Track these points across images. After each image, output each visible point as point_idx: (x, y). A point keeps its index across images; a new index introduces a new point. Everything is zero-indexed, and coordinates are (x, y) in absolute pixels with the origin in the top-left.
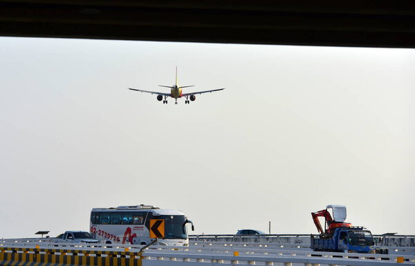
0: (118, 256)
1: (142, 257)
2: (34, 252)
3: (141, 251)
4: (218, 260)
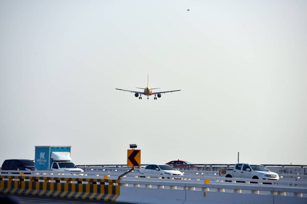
0: (98, 183)
1: (120, 184)
2: (19, 180)
3: (119, 178)
4: (190, 187)
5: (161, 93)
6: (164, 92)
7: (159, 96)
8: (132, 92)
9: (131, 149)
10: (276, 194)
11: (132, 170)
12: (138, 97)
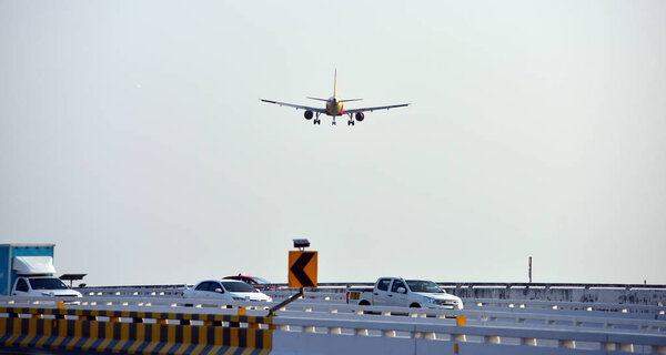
0: (225, 324)
1: (272, 326)
2: (53, 317)
3: (271, 314)
4: (424, 334)
5: (363, 110)
6: (372, 109)
7: (360, 118)
8: (298, 107)
9: (297, 249)
10: (612, 348)
11: (298, 295)
12: (312, 120)
